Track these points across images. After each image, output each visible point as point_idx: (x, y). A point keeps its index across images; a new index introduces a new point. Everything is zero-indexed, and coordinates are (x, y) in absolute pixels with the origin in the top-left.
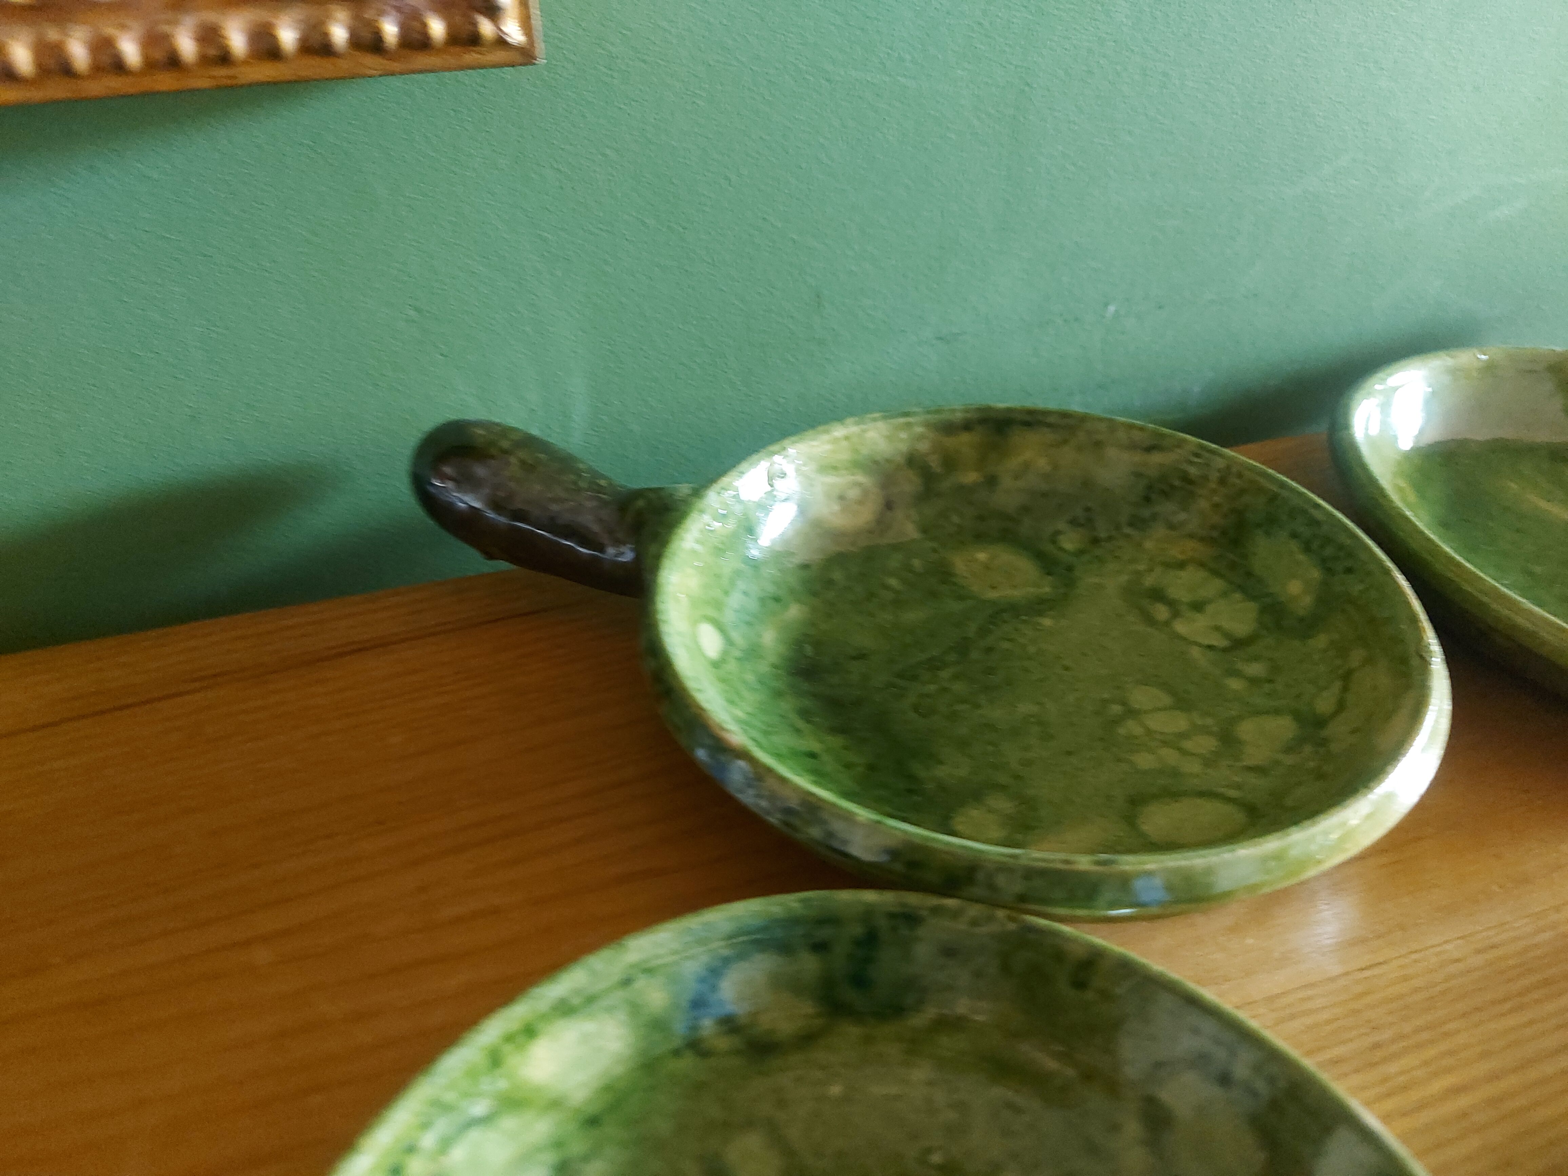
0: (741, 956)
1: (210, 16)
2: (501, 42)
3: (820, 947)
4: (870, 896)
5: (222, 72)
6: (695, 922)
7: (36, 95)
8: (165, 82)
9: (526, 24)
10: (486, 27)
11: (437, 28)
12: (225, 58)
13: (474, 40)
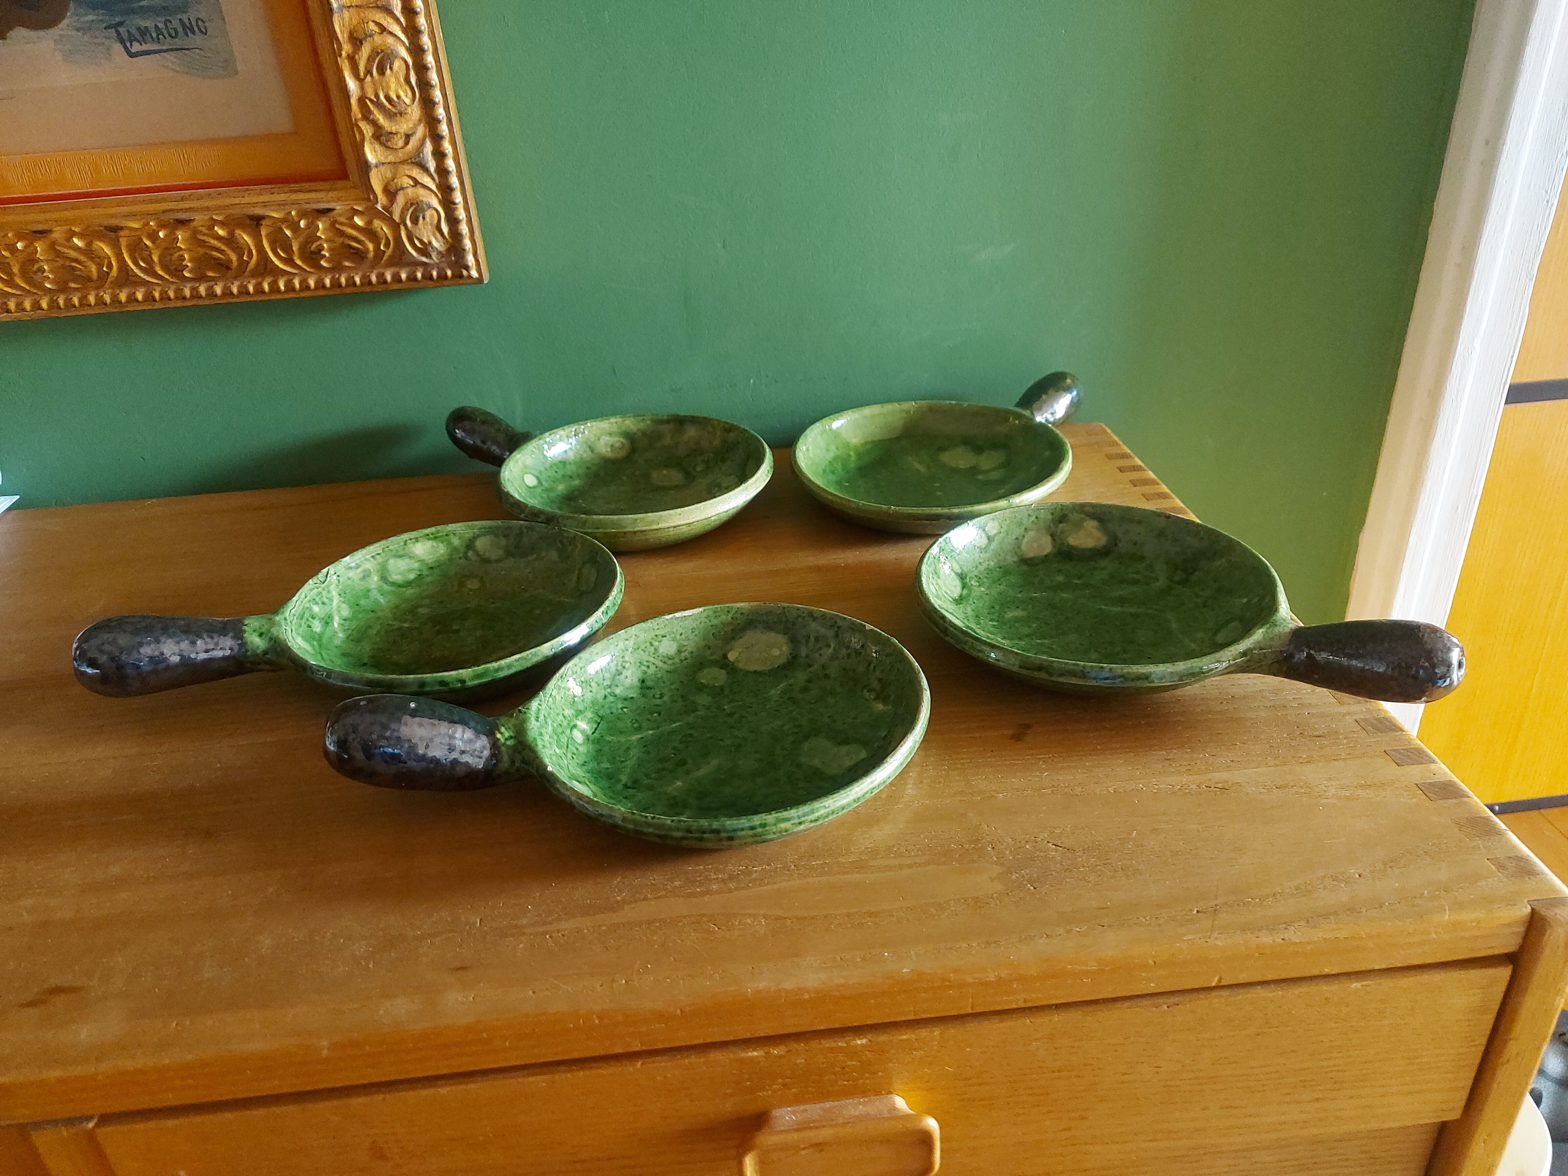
0: (483, 534)
1: (382, 270)
2: (470, 277)
3: (506, 536)
4: (522, 522)
5: (385, 286)
6: (470, 523)
7: (331, 293)
8: (368, 289)
9: (479, 271)
10: (465, 273)
11: (449, 273)
12: (385, 282)
13: (461, 276)
